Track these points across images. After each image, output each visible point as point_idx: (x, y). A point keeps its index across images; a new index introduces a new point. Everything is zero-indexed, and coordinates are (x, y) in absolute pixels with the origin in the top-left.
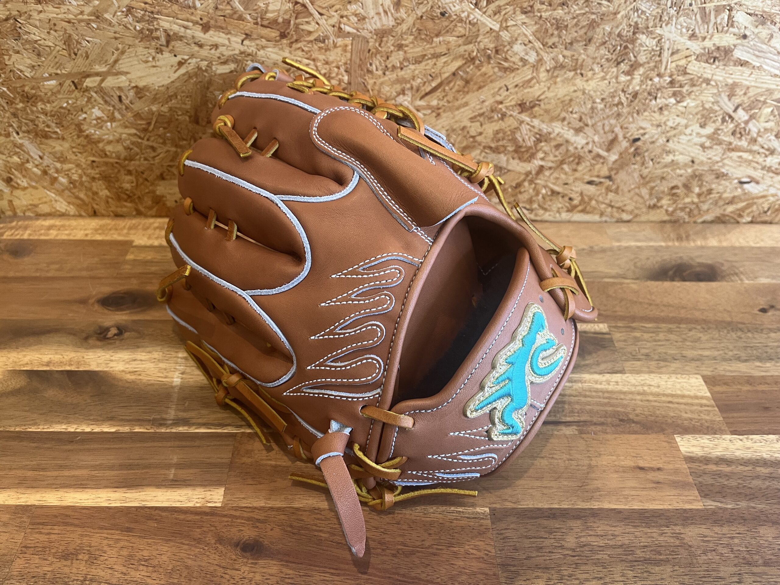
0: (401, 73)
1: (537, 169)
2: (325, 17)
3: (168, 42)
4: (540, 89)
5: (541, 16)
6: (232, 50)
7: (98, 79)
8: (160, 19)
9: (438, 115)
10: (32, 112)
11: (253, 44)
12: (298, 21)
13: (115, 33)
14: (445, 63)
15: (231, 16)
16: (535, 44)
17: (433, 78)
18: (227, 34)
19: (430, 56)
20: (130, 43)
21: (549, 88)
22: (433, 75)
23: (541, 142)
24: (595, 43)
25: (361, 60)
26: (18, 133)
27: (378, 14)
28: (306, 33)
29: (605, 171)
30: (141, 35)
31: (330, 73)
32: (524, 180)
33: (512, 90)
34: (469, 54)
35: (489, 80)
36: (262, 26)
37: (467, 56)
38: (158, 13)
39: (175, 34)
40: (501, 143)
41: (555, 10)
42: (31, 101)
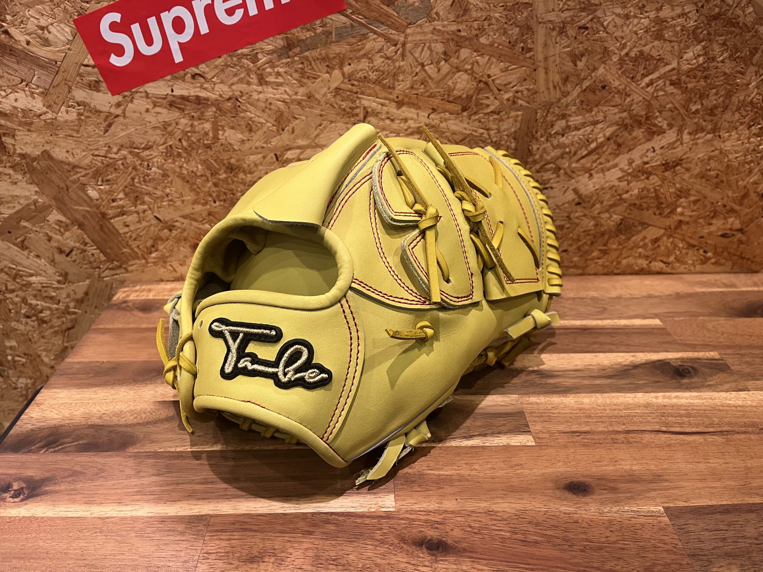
0: (563, 140)
1: (676, 223)
2: (502, 92)
3: (365, 117)
4: (683, 150)
5: (687, 87)
6: (419, 123)
7: (298, 151)
8: (363, 98)
9: (591, 175)
10: (233, 182)
11: (438, 117)
12: (480, 96)
13: (321, 111)
14: (602, 128)
15: (422, 94)
16: (681, 111)
17: (590, 143)
18: (417, 109)
19: (589, 124)
20: (333, 120)
21: (690, 149)
22: (590, 140)
23: (681, 198)
24: (731, 109)
25: (528, 128)
26: (215, 202)
27: (548, 89)
28: (484, 106)
29: (737, 225)
30: (343, 113)
31: (501, 141)
32: (664, 235)
33: (658, 151)
34: (623, 121)
35: (638, 143)
36: (448, 101)
37: (620, 123)
38: (362, 93)
39: (372, 110)
40: (644, 200)
41: (698, 81)
42: (234, 172)
